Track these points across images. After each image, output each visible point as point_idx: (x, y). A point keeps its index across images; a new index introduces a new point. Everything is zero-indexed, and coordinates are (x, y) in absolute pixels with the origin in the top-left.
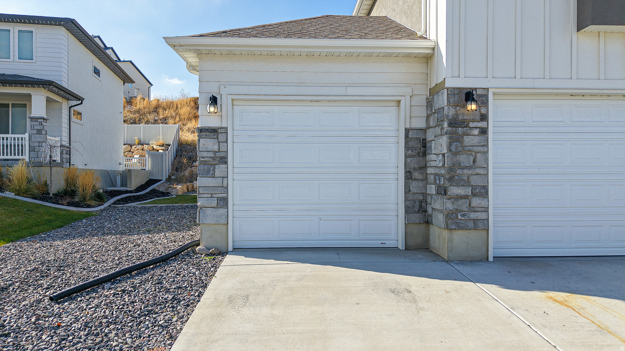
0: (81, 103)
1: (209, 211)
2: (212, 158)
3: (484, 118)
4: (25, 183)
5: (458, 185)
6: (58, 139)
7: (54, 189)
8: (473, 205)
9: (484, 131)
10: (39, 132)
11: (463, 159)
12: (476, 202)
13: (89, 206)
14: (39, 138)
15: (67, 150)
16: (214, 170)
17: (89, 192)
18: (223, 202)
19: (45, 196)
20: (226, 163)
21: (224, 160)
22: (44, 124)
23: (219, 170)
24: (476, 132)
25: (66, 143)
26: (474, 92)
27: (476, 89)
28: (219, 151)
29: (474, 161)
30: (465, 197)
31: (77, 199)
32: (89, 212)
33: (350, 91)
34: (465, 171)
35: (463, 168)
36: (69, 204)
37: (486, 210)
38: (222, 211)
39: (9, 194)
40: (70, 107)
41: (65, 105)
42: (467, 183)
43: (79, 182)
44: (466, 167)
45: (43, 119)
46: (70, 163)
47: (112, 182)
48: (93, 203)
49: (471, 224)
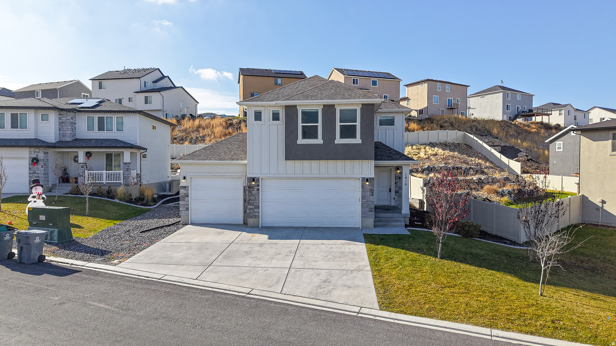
0: (146, 151)
1: (183, 212)
2: (184, 195)
3: (258, 186)
4: (123, 195)
5: (250, 205)
6: (135, 171)
7: (134, 197)
8: (255, 211)
9: (258, 190)
10: (127, 170)
11: (252, 197)
12: (256, 210)
13: (150, 205)
14: (127, 173)
15: (139, 176)
16: (185, 199)
17: (150, 198)
18: (187, 209)
19: (130, 201)
20: (188, 197)
21: (188, 196)
22: (129, 166)
23: (186, 199)
24: (256, 190)
25: (139, 172)
26: (255, 178)
27: (256, 177)
28: (186, 193)
29: (255, 198)
30: (252, 209)
31: (144, 202)
32: (150, 208)
33: (226, 174)
34: (253, 201)
35: (252, 200)
36: (141, 205)
37: (259, 212)
38: (187, 212)
39: (117, 201)
40: (141, 153)
41: (138, 152)
42: (253, 205)
43: (146, 194)
44: (253, 200)
45: (129, 163)
46: (141, 182)
47: (164, 188)
48: (152, 204)
49: (254, 217)
